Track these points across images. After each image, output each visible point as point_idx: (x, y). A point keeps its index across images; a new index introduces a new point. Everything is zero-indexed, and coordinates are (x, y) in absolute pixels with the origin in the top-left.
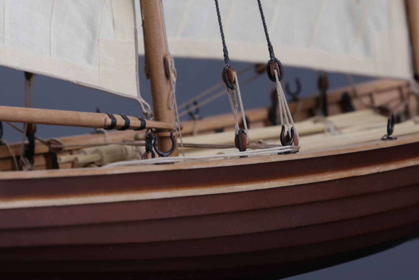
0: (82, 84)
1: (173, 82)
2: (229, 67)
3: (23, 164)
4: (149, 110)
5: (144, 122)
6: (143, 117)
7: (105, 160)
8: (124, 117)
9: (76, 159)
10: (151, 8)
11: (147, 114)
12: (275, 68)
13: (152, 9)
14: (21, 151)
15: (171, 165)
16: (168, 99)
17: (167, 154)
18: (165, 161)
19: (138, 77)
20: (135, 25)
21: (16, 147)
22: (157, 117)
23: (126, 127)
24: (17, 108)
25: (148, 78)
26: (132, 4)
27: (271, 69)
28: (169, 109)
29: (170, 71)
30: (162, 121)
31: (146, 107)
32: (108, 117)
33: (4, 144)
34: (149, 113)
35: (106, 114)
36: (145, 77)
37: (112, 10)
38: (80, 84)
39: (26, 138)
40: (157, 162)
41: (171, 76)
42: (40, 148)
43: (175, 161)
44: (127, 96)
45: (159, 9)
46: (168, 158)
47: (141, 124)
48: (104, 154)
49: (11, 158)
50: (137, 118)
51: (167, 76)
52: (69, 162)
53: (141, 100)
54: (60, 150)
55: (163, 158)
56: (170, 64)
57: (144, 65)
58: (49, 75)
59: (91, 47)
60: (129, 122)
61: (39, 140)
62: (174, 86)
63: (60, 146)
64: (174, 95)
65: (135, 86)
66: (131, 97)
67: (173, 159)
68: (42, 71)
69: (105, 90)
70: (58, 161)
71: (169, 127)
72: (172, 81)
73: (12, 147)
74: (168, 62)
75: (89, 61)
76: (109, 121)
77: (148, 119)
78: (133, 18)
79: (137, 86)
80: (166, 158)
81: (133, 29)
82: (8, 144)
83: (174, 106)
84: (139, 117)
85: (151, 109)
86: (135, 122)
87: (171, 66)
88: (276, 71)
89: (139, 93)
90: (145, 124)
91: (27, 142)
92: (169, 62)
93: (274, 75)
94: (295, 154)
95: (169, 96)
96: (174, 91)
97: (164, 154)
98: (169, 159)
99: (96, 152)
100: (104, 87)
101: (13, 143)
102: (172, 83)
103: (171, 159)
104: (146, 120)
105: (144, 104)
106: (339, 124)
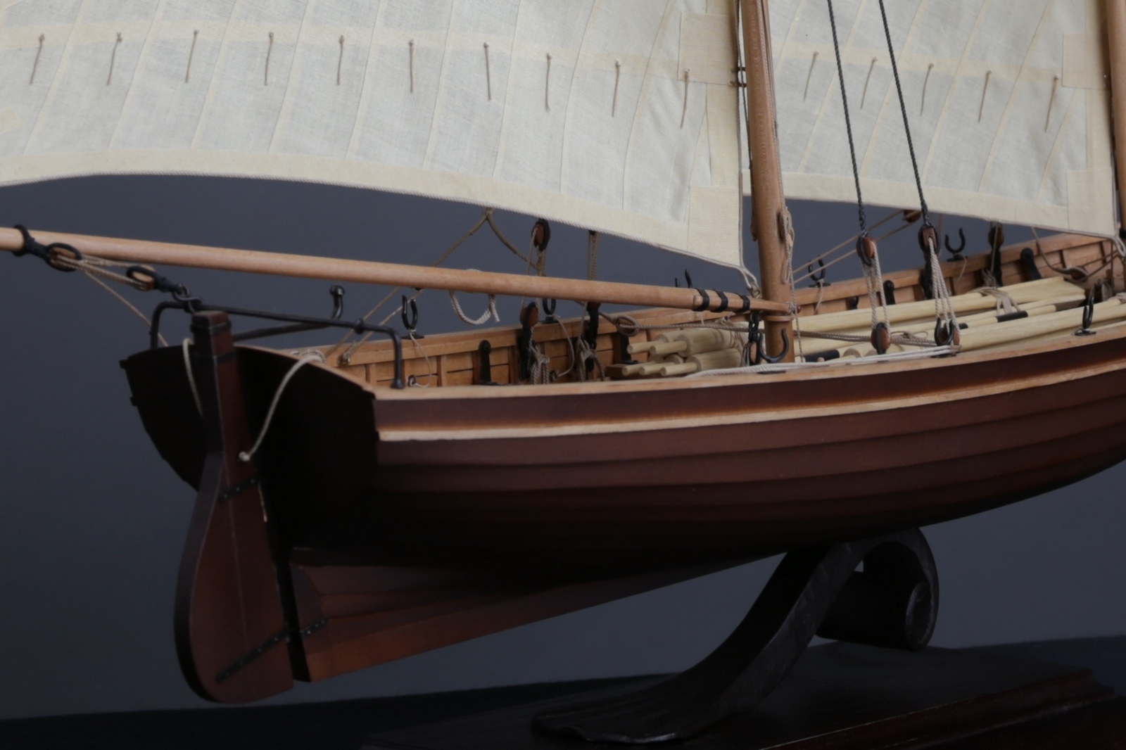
0: (664, 248)
1: (790, 247)
2: (866, 236)
3: (582, 349)
4: (754, 284)
5: (747, 301)
6: (745, 294)
7: (692, 349)
8: (721, 295)
9: (653, 348)
10: (763, 145)
11: (752, 289)
12: (930, 237)
13: (763, 147)
14: (579, 331)
15: (781, 375)
16: (782, 270)
17: (775, 359)
18: (773, 369)
19: (741, 239)
20: (740, 167)
21: (573, 325)
22: (766, 294)
23: (723, 307)
24: (574, 281)
25: (755, 240)
26: (736, 139)
27: (924, 237)
28: (783, 283)
29: (786, 233)
30: (773, 300)
31: (751, 280)
32: (698, 293)
33: (557, 322)
34: (755, 288)
35: (695, 290)
36: (751, 237)
37: (709, 146)
38: (662, 247)
39: (587, 313)
40: (761, 370)
41: (787, 239)
42: (605, 327)
43: (787, 368)
44: (726, 265)
45: (773, 147)
46: (777, 364)
47: (744, 305)
48: (691, 342)
49: (566, 340)
50: (737, 296)
51: (782, 238)
52: (643, 352)
53: (745, 271)
54: (632, 332)
55: (771, 365)
56: (785, 222)
57: (750, 222)
58: (619, 235)
59: (679, 198)
60: (727, 302)
61: (603, 316)
62: (790, 253)
63: (632, 327)
64: (791, 266)
65: (737, 251)
66: (730, 266)
67: (783, 366)
68: (610, 229)
69: (695, 256)
70: (629, 351)
71: (782, 309)
72: (788, 246)
73: (565, 324)
74: (783, 220)
75: (675, 215)
76: (700, 300)
77: (753, 297)
78: (737, 158)
79: (740, 251)
80: (774, 365)
81: (737, 173)
82: (561, 322)
83: (790, 279)
84: (741, 294)
85: (758, 283)
86: (735, 301)
87: (788, 225)
88: (931, 241)
89: (742, 261)
90: (749, 304)
91: (588, 318)
92: (785, 219)
93: (929, 247)
94: (954, 358)
95: (783, 265)
96: (790, 259)
97: (772, 359)
98: (778, 367)
99: (681, 338)
100: (693, 252)
101: (568, 320)
102: (788, 249)
103: (781, 367)
104: (750, 297)
105: (748, 277)
106: (1016, 298)
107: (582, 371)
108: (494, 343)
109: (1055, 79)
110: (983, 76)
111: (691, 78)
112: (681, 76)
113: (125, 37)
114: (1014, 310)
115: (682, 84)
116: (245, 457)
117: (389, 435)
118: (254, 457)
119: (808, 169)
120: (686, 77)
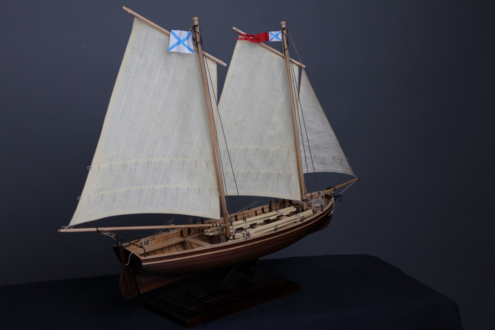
8: (216, 224)
28: (227, 222)
30: (226, 224)
34: (223, 223)
37: (214, 200)
51: (226, 215)
59: (209, 209)
60: (217, 226)
65: (219, 217)
71: (227, 226)
75: (208, 212)
76: (212, 226)
90: (221, 226)
94: (247, 239)
95: (227, 219)
100: (212, 218)
105: (222, 221)
106: (281, 212)
107: (201, 231)
108: (183, 230)
109: (290, 174)
110: (278, 174)
111: (211, 190)
112: (210, 189)
113: (117, 192)
114: (281, 214)
115: (210, 191)
116: (127, 265)
117: (144, 264)
118: (128, 265)
119: (247, 191)
120: (210, 190)
